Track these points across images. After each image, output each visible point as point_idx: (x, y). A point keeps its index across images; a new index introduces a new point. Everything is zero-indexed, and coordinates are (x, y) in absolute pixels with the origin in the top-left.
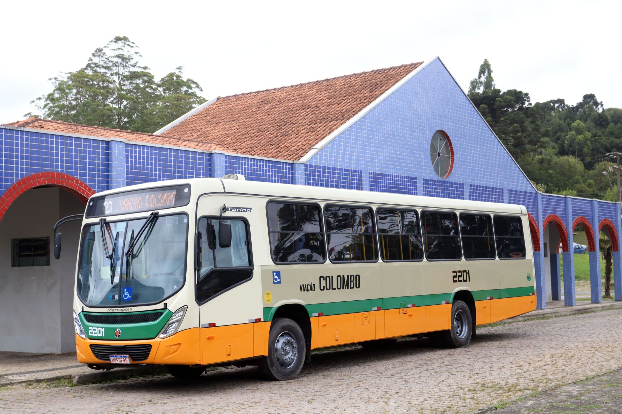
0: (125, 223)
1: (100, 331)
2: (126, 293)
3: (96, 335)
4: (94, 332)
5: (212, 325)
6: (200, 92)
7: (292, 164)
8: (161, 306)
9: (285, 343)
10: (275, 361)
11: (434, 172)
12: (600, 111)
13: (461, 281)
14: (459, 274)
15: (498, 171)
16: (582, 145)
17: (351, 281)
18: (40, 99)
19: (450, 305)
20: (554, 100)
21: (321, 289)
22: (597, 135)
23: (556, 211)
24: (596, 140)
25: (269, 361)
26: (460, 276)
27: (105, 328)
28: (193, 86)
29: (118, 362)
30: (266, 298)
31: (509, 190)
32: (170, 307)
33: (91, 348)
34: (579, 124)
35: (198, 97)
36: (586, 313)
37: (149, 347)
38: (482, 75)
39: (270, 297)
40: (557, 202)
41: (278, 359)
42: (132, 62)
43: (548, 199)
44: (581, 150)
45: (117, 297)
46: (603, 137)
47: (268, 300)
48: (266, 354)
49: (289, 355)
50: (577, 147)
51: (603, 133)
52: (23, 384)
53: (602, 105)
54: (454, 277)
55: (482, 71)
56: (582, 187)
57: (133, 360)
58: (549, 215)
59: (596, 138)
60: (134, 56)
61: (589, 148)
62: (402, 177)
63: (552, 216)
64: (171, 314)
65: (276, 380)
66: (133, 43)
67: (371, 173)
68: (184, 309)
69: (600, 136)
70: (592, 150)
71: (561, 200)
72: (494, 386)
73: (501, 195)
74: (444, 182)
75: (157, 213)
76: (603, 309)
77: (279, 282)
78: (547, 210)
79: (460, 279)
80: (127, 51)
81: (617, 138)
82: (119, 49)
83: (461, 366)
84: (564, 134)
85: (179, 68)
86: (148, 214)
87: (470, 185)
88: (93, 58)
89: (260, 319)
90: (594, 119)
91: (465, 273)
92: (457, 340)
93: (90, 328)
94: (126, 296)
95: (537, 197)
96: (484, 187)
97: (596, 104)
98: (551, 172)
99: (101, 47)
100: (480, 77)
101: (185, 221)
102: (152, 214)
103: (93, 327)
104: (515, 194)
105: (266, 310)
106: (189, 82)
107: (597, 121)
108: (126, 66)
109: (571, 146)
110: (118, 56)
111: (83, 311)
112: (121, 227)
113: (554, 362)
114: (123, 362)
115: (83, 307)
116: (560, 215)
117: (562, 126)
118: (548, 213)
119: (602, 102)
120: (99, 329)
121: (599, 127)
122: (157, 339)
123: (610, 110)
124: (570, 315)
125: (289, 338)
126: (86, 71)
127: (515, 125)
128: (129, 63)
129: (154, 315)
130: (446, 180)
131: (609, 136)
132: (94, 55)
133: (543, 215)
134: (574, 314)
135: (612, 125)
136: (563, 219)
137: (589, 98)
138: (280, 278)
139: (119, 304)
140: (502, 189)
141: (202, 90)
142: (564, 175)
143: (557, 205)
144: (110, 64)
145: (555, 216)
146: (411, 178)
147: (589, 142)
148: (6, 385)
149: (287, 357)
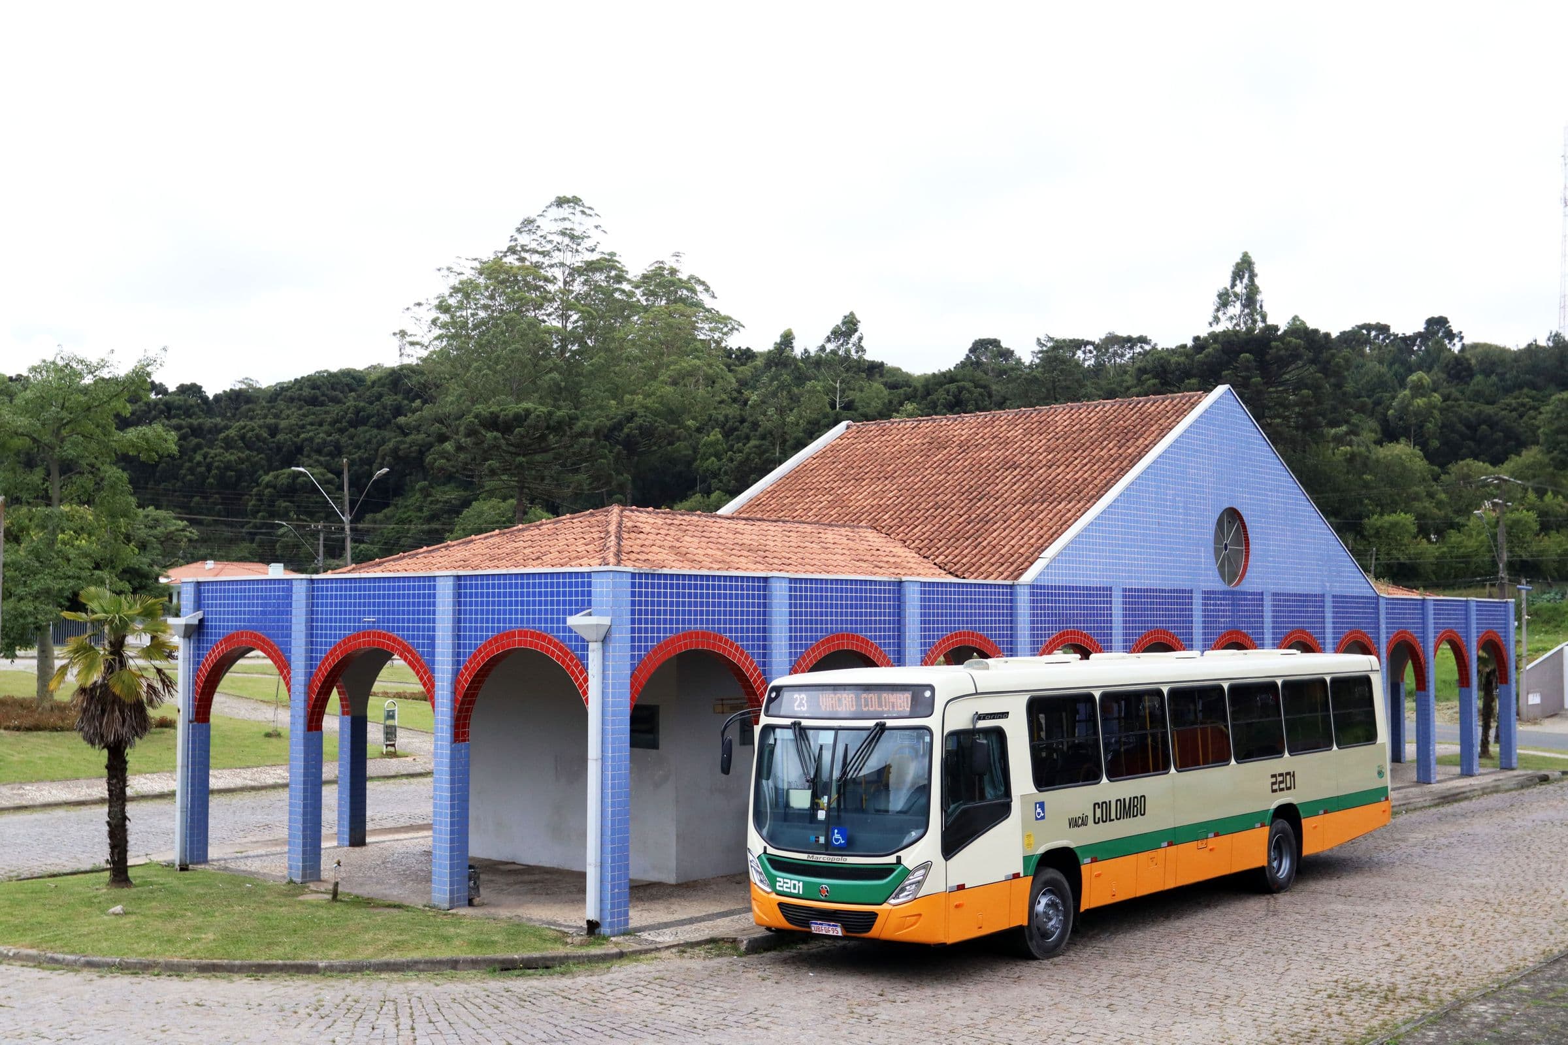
0: (832, 733)
1: (795, 885)
2: (837, 836)
3: (788, 890)
4: (785, 885)
5: (961, 887)
6: (712, 299)
7: (1012, 586)
8: (892, 859)
9: (1047, 905)
10: (1035, 931)
11: (1218, 578)
12: (1456, 348)
13: (1282, 790)
14: (1280, 779)
15: (1318, 565)
16: (1424, 416)
17: (1134, 806)
18: (419, 304)
19: (1267, 829)
20: (1369, 324)
21: (1095, 823)
22: (1453, 397)
23: (1408, 623)
24: (1448, 409)
25: (1027, 933)
26: (1281, 782)
27: (804, 882)
28: (699, 288)
29: (824, 933)
30: (1026, 842)
31: (1334, 596)
32: (905, 862)
33: (780, 908)
34: (1420, 379)
35: (709, 311)
36: (1456, 801)
37: (873, 916)
38: (1238, 282)
39: (1032, 840)
40: (1409, 609)
41: (1039, 929)
42: (588, 243)
43: (1396, 604)
44: (1421, 427)
45: (822, 840)
46: (1461, 402)
47: (1029, 845)
48: (1025, 923)
49: (1053, 922)
50: (1413, 420)
51: (1463, 392)
52: (674, 950)
53: (1462, 338)
54: (1273, 784)
55: (1237, 275)
56: (1425, 507)
57: (847, 932)
58: (1396, 631)
59: (1449, 403)
60: (592, 232)
61: (1436, 425)
62: (1171, 591)
63: (1402, 632)
64: (907, 873)
65: (1035, 958)
66: (590, 208)
67: (1125, 590)
68: (926, 866)
69: (1456, 400)
70: (1441, 428)
71: (1416, 604)
72: (1362, 987)
73: (1320, 607)
74: (1233, 593)
75: (884, 724)
76: (1485, 791)
77: (1043, 818)
78: (1393, 623)
79: (1282, 786)
80: (579, 223)
81: (1488, 403)
82: (564, 219)
83: (1298, 941)
84: (1388, 395)
85: (677, 255)
86: (871, 723)
87: (1274, 594)
88: (517, 235)
89: (1018, 874)
90: (1447, 366)
91: (1288, 777)
92: (1275, 880)
93: (778, 879)
94: (837, 840)
95: (1377, 603)
96: (1295, 595)
97: (1450, 335)
98: (1369, 477)
99: (533, 216)
100: (1233, 285)
101: (927, 739)
102: (877, 724)
103: (784, 878)
104: (1342, 602)
105: (1026, 859)
106: (693, 281)
107: (1452, 369)
108: (577, 251)
109: (1401, 419)
110: (563, 233)
111: (765, 852)
112: (827, 738)
113: (1438, 937)
114: (831, 933)
115: (765, 848)
116: (1413, 630)
117: (1385, 379)
118: (1395, 628)
119: (1461, 332)
120: (793, 882)
121: (1455, 382)
122: (885, 906)
123: (1475, 346)
124: (1430, 807)
125: (1053, 897)
126: (505, 260)
127: (1305, 392)
128: (583, 245)
129: (881, 872)
130: (1236, 589)
131: (1475, 401)
132: (519, 231)
133: (1387, 633)
134: (1437, 805)
135: (1479, 378)
136: (1418, 637)
137: (1437, 325)
138: (1043, 812)
139: (827, 850)
140: (1323, 596)
141: (713, 297)
142: (1392, 484)
143: (1409, 614)
144: (549, 247)
145: (1405, 632)
146: (1184, 591)
147: (1436, 412)
148: (646, 952)
149: (1050, 924)
